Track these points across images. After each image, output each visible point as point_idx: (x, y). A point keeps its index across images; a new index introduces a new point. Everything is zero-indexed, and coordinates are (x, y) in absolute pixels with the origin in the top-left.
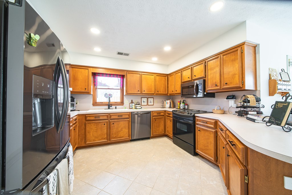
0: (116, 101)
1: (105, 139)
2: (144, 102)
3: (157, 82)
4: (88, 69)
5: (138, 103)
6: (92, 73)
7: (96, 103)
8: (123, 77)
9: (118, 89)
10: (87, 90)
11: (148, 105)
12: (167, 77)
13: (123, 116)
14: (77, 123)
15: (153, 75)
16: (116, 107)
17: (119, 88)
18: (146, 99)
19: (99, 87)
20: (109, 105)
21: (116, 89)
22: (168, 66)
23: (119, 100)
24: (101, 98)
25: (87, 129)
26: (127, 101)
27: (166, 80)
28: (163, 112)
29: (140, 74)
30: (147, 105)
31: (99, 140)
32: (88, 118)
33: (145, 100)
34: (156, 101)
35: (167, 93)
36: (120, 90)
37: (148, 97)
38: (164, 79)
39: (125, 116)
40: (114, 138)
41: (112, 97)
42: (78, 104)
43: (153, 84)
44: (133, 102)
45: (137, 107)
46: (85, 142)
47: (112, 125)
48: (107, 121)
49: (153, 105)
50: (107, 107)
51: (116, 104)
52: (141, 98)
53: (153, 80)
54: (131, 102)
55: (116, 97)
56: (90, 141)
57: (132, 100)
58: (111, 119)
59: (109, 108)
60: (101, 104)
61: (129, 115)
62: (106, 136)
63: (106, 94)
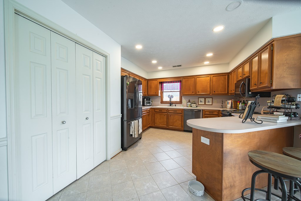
0: (176, 101)
1: (165, 125)
2: (201, 101)
3: (214, 83)
4: (157, 80)
5: (194, 103)
6: (159, 82)
7: (163, 101)
8: (181, 82)
9: (177, 91)
10: (156, 93)
11: (206, 105)
12: (227, 76)
13: (177, 111)
14: (151, 113)
15: (209, 76)
16: (175, 105)
17: (179, 90)
18: (204, 98)
19: (164, 91)
20: (171, 103)
21: (176, 91)
22: (228, 64)
23: (178, 100)
24: (166, 99)
25: (155, 117)
26: (184, 101)
27: (226, 79)
28: (217, 112)
29: (194, 78)
30: (204, 105)
31: (162, 125)
32: (156, 111)
33: (203, 100)
34: (215, 101)
35: (226, 93)
36: (179, 92)
37: (205, 97)
38: (223, 79)
39: (179, 111)
40: (171, 126)
41: (173, 97)
42: (153, 102)
43: (209, 85)
44: (190, 101)
45: (192, 106)
46: (154, 124)
47: (170, 117)
48: (166, 113)
49: (212, 105)
50: (169, 105)
51: (176, 103)
52: (199, 98)
53: (209, 81)
54: (188, 101)
55: (176, 98)
56: (157, 125)
57: (189, 100)
58: (169, 113)
59: (170, 106)
60: (166, 103)
61: (182, 111)
62: (166, 124)
63: (169, 95)
